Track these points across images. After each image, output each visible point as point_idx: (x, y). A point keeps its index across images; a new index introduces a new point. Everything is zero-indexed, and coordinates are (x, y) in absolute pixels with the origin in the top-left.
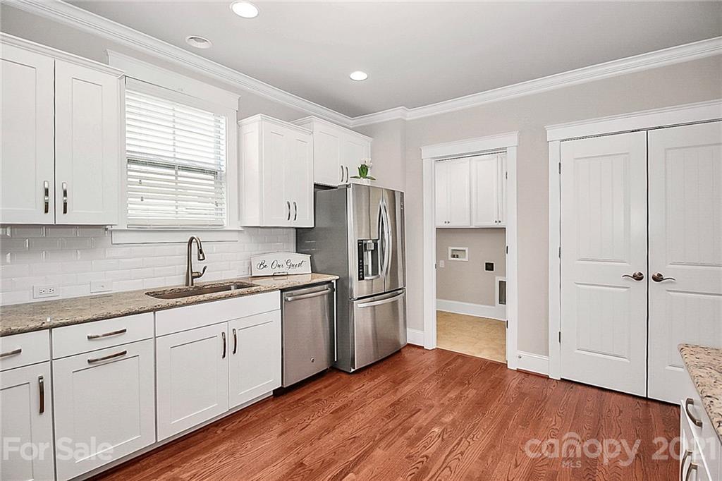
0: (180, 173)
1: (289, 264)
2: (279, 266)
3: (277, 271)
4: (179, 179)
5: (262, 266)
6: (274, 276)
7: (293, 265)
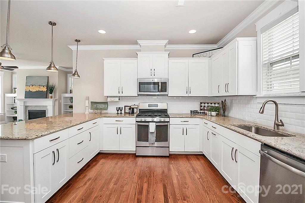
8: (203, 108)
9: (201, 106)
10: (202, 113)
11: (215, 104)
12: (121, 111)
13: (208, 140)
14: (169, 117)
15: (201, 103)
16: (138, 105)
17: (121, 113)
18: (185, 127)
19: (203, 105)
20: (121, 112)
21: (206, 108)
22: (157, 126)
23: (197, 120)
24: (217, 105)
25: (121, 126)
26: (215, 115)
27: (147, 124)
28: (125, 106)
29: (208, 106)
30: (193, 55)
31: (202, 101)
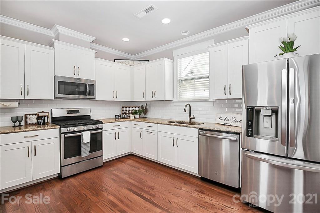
0: (195, 81)
1: (234, 120)
2: (228, 120)
3: (227, 122)
4: (195, 83)
5: (220, 119)
6: (224, 124)
7: (236, 121)
8: (124, 112)
9: (123, 110)
10: (125, 117)
11: (135, 108)
12: (20, 122)
13: (141, 138)
14: (102, 123)
15: (123, 107)
16: (49, 112)
17: (20, 126)
18: (117, 131)
19: (124, 109)
20: (20, 124)
21: (127, 112)
22: (91, 134)
23: (124, 124)
24: (137, 109)
25: (34, 143)
26: (139, 117)
27: (80, 134)
28: (26, 115)
29: (129, 110)
30: (115, 60)
31: (123, 106)
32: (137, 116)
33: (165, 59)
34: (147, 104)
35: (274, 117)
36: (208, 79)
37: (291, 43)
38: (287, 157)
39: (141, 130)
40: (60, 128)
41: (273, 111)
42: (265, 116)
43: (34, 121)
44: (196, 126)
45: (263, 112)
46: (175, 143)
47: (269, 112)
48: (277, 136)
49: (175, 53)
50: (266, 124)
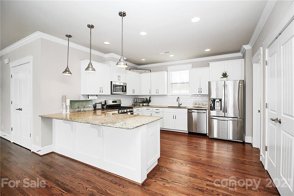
2: (199, 105)
5: (196, 104)
6: (198, 107)
7: (204, 105)
8: (135, 102)
10: (137, 105)
11: (142, 99)
14: (133, 108)
19: (135, 100)
28: (96, 103)
29: (138, 101)
30: (130, 69)
31: (135, 98)
32: (145, 104)
33: (165, 72)
34: (150, 97)
35: (220, 102)
36: (188, 84)
37: (226, 74)
38: (225, 117)
39: (152, 112)
40: (118, 111)
41: (220, 100)
42: (217, 102)
43: (100, 107)
44: (186, 108)
45: (216, 100)
46: (175, 117)
47: (218, 100)
48: (221, 109)
49: (169, 68)
50: (217, 105)
